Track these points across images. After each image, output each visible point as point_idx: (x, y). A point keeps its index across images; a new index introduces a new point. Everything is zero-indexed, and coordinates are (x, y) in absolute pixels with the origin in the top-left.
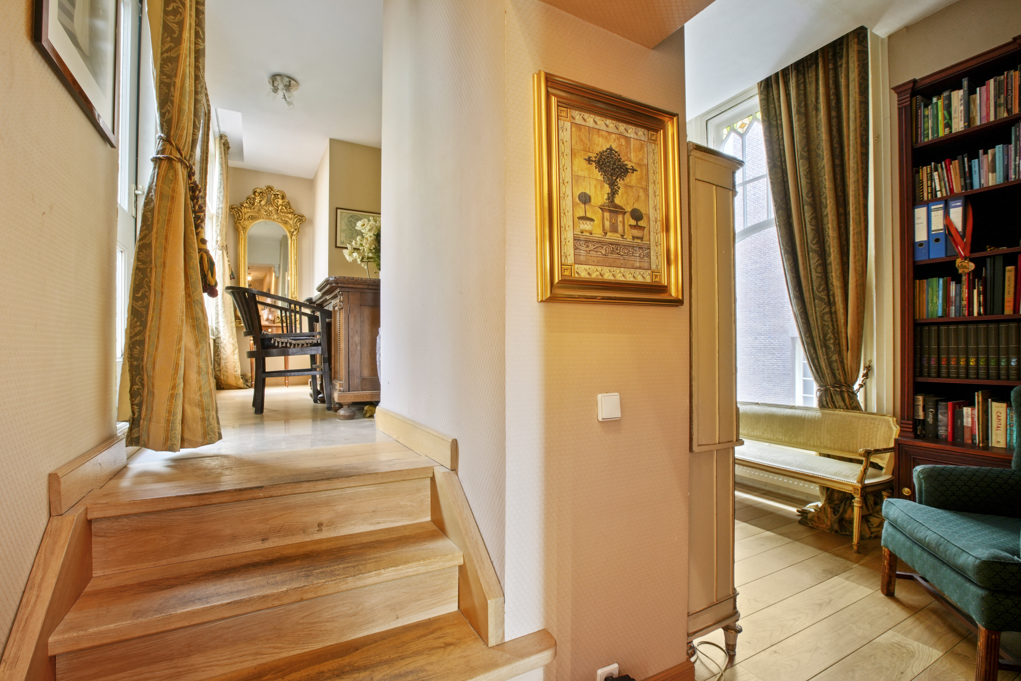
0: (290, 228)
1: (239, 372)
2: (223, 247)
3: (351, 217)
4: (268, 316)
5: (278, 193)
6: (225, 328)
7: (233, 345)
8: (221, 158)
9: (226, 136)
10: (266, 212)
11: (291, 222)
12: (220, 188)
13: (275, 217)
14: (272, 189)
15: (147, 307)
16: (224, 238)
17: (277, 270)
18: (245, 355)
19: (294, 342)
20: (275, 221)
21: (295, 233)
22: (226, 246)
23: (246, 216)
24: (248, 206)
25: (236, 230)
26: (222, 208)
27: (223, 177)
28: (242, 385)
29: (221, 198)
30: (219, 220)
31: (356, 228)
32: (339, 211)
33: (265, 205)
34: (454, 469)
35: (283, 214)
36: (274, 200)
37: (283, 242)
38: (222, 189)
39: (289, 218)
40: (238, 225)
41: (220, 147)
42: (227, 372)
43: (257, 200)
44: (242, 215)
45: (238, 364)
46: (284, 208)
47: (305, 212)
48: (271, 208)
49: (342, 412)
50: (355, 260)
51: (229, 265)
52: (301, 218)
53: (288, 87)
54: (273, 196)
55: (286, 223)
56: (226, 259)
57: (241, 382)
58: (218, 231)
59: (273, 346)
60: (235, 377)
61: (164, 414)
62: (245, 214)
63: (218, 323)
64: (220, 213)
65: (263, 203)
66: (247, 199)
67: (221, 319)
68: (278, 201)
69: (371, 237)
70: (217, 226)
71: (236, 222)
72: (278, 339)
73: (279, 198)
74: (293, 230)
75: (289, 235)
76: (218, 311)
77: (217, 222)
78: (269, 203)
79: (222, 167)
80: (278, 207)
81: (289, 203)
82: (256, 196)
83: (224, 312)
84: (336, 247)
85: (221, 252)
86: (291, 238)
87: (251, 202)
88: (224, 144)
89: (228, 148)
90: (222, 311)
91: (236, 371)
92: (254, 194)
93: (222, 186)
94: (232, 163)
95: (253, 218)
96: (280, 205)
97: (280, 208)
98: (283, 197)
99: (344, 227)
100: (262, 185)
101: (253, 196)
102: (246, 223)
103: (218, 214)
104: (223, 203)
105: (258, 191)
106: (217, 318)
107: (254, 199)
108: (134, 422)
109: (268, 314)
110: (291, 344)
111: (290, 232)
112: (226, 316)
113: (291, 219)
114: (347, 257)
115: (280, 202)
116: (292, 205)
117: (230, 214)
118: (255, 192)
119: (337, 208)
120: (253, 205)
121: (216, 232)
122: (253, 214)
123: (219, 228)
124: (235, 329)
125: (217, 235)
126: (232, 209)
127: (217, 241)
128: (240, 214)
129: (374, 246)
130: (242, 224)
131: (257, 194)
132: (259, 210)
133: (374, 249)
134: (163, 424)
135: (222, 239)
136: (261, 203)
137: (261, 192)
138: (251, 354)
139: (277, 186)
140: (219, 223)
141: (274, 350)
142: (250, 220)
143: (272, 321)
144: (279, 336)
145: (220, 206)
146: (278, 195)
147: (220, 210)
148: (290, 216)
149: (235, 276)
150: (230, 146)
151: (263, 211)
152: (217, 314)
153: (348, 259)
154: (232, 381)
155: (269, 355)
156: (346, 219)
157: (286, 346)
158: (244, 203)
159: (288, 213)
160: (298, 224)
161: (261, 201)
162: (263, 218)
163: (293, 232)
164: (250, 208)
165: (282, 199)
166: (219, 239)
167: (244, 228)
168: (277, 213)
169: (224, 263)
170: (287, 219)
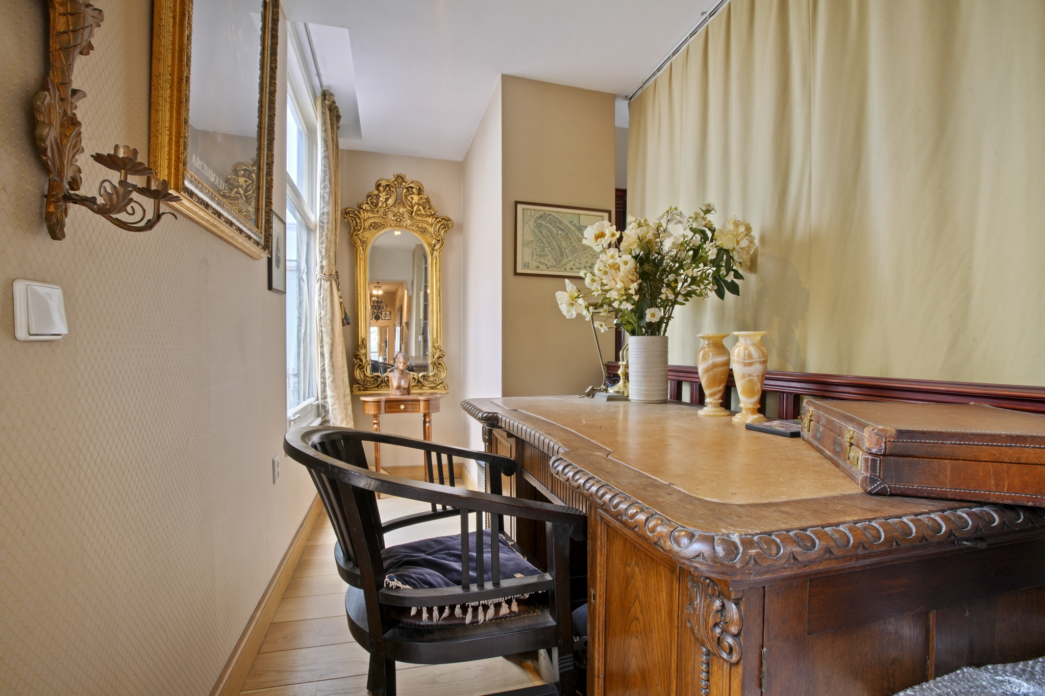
0: (429, 239)
2: (331, 275)
3: (541, 217)
4: (399, 383)
5: (412, 185)
6: (335, 407)
8: (325, 131)
9: (331, 95)
10: (394, 216)
11: (431, 230)
12: (324, 181)
13: (409, 222)
14: (403, 180)
16: (333, 262)
17: (409, 287)
20: (409, 229)
21: (437, 247)
22: (337, 272)
23: (367, 224)
24: (369, 208)
25: (353, 247)
26: (328, 214)
27: (329, 163)
29: (326, 196)
30: (325, 233)
31: (584, 242)
32: (520, 207)
33: (394, 205)
35: (420, 218)
36: (406, 197)
37: (420, 256)
38: (327, 182)
39: (428, 223)
40: (355, 238)
41: (323, 113)
43: (382, 198)
44: (361, 223)
46: (421, 207)
47: (452, 214)
48: (401, 210)
50: (579, 315)
51: (341, 303)
52: (446, 223)
54: (405, 190)
55: (424, 231)
56: (336, 294)
58: (324, 251)
62: (365, 220)
63: (325, 398)
64: (326, 221)
65: (390, 202)
66: (368, 197)
67: (329, 392)
68: (412, 199)
69: (626, 263)
70: (321, 243)
71: (352, 234)
73: (413, 193)
74: (434, 242)
75: (428, 250)
76: (325, 379)
77: (321, 236)
78: (399, 202)
79: (327, 146)
80: (412, 208)
81: (428, 200)
82: (380, 192)
83: (333, 381)
84: (516, 274)
85: (328, 283)
86: (432, 254)
87: (373, 200)
88: (330, 110)
89: (338, 117)
90: (331, 379)
92: (378, 189)
93: (327, 177)
94: (345, 143)
95: (376, 226)
96: (416, 204)
97: (415, 208)
98: (420, 191)
99: (529, 237)
100: (389, 174)
101: (376, 192)
102: (367, 234)
103: (323, 223)
104: (328, 205)
105: (384, 183)
106: (324, 391)
107: (378, 196)
109: (400, 379)
111: (429, 245)
112: (335, 388)
113: (432, 225)
114: (564, 308)
115: (416, 198)
116: (433, 203)
117: (341, 222)
118: (378, 186)
119: (517, 203)
120: (376, 205)
121: (321, 252)
122: (377, 221)
123: (324, 245)
125: (322, 257)
126: (346, 213)
127: (322, 267)
128: (358, 221)
129: (634, 286)
130: (360, 237)
131: (381, 188)
132: (385, 214)
133: (637, 292)
135: (329, 264)
136: (388, 203)
137: (387, 185)
139: (411, 176)
140: (324, 238)
142: (373, 230)
143: (405, 389)
145: (325, 210)
146: (412, 188)
147: (325, 216)
148: (430, 220)
149: (351, 321)
150: (341, 113)
151: (390, 215)
152: (324, 383)
153: (564, 313)
156: (532, 223)
158: (363, 203)
159: (428, 216)
160: (442, 232)
161: (387, 199)
162: (391, 226)
163: (435, 246)
164: (372, 211)
165: (419, 194)
166: (324, 263)
167: (363, 242)
168: (411, 217)
169: (332, 301)
170: (426, 226)
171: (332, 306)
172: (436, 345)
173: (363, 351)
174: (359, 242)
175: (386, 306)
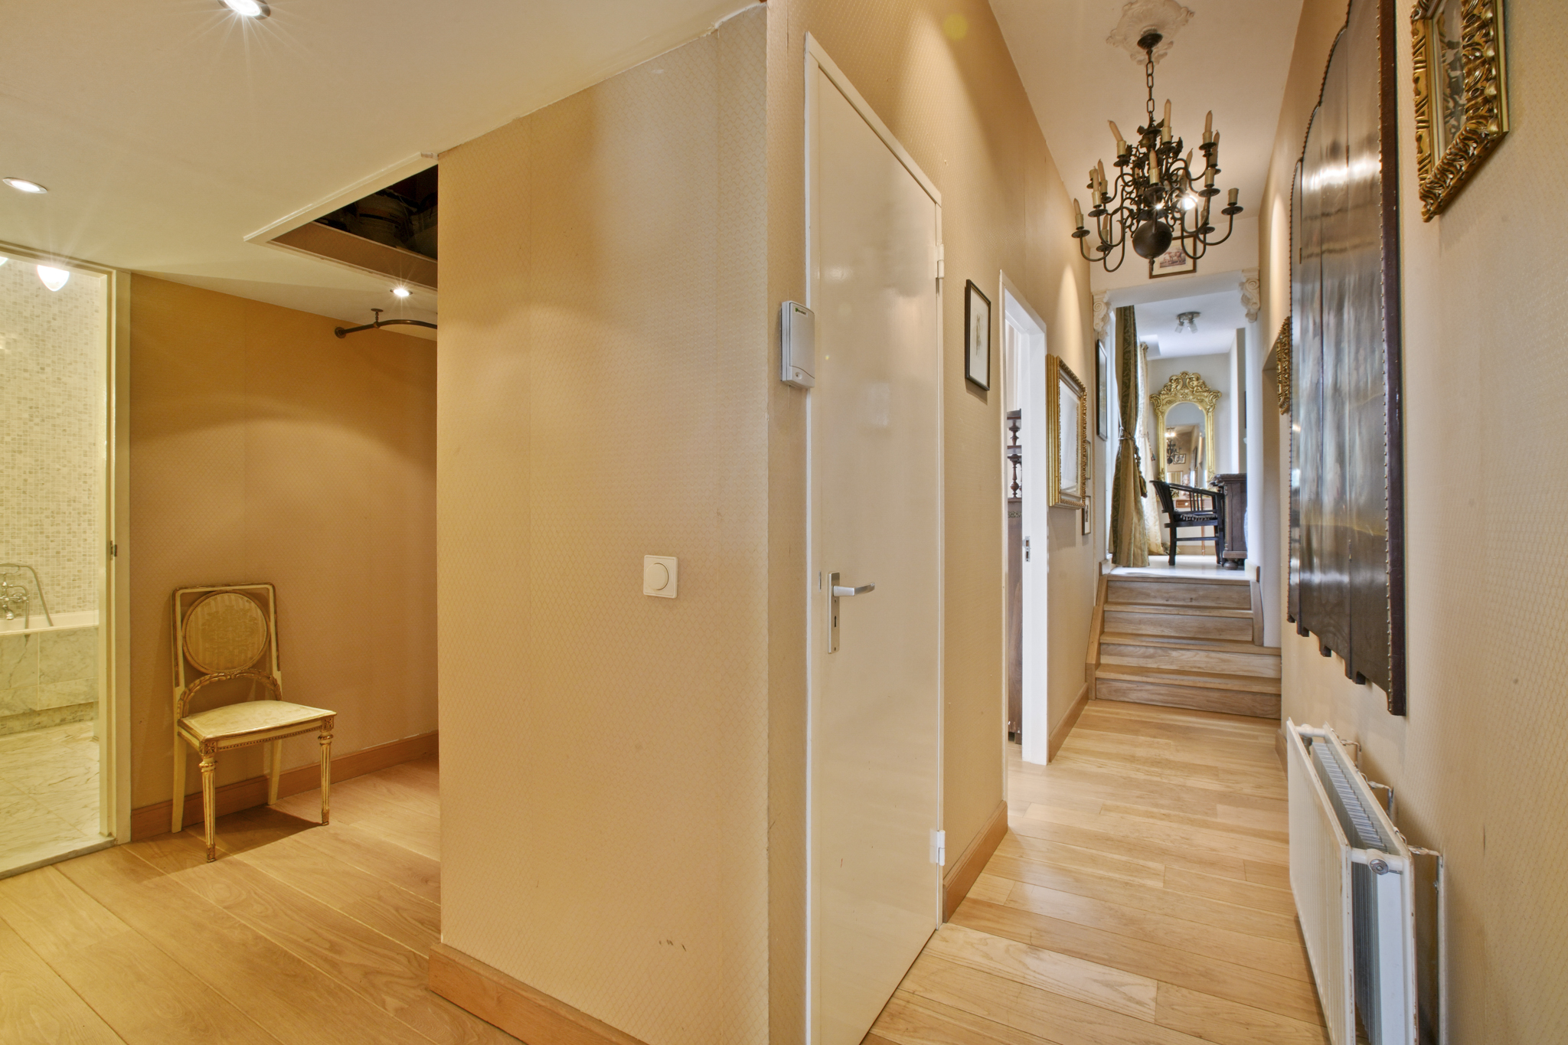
0: (1206, 406)
1: (1159, 541)
2: (1145, 434)
5: (1192, 375)
7: (1155, 517)
9: (1145, 343)
10: (1182, 395)
11: (1207, 400)
13: (1191, 397)
14: (1186, 374)
15: (1119, 505)
16: (1146, 427)
18: (1163, 526)
19: (1197, 517)
20: (1191, 402)
21: (1211, 410)
22: (1148, 433)
23: (1164, 402)
25: (1156, 417)
28: (1162, 552)
33: (1181, 389)
34: (1258, 581)
35: (1199, 394)
36: (1189, 383)
39: (1204, 396)
40: (1157, 411)
42: (1149, 540)
43: (1174, 386)
44: (1161, 401)
45: (1159, 534)
46: (1199, 387)
47: (1221, 388)
48: (1186, 391)
49: (1227, 565)
51: (1151, 449)
52: (1216, 394)
53: (1191, 321)
54: (1188, 379)
55: (1202, 401)
56: (1148, 444)
57: (1161, 549)
59: (1182, 520)
60: (1156, 545)
61: (1126, 550)
62: (1163, 400)
65: (1179, 387)
66: (1165, 387)
68: (1193, 383)
71: (1156, 409)
72: (1185, 515)
73: (1193, 380)
74: (1209, 407)
75: (1205, 412)
78: (1184, 386)
80: (1193, 388)
81: (1204, 383)
82: (1172, 382)
85: (1144, 439)
86: (1207, 415)
87: (1168, 389)
88: (1144, 349)
91: (1157, 540)
95: (1170, 402)
96: (1196, 386)
97: (1195, 389)
98: (1198, 378)
100: (1176, 371)
101: (1170, 383)
102: (1165, 407)
105: (1174, 378)
107: (1171, 386)
108: (1115, 554)
110: (1195, 518)
111: (1206, 409)
113: (1207, 396)
115: (1195, 383)
116: (1207, 383)
117: (1150, 403)
118: (1171, 380)
120: (1170, 390)
122: (1169, 398)
124: (1156, 504)
125: (1140, 426)
126: (1152, 398)
127: (1140, 431)
128: (1159, 401)
130: (1160, 410)
131: (1173, 380)
132: (1176, 394)
134: (1126, 553)
135: (1144, 429)
136: (1177, 388)
137: (1176, 378)
138: (1167, 526)
139: (1191, 369)
141: (1183, 523)
142: (1168, 405)
144: (1187, 513)
146: (1192, 377)
148: (1206, 394)
151: (1179, 395)
154: (1154, 549)
155: (1179, 526)
157: (1191, 520)
158: (1162, 391)
159: (1205, 392)
160: (1214, 400)
161: (1177, 386)
162: (1180, 400)
163: (1209, 409)
164: (1167, 394)
165: (1197, 380)
166: (1142, 428)
167: (1162, 413)
168: (1193, 394)
169: (1146, 448)
170: (1202, 398)
171: (1146, 451)
172: (1211, 470)
173: (1162, 476)
174: (1160, 414)
175: (1180, 449)
